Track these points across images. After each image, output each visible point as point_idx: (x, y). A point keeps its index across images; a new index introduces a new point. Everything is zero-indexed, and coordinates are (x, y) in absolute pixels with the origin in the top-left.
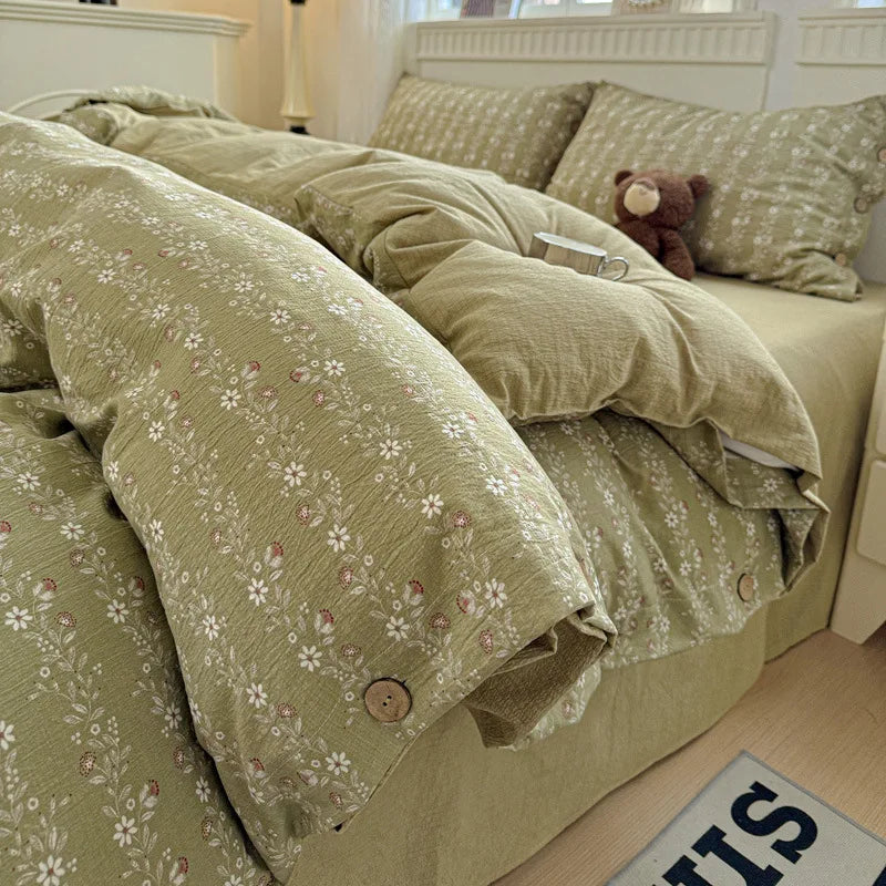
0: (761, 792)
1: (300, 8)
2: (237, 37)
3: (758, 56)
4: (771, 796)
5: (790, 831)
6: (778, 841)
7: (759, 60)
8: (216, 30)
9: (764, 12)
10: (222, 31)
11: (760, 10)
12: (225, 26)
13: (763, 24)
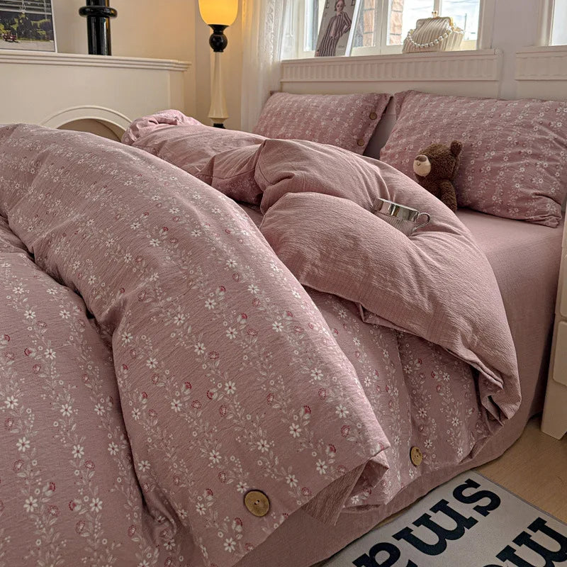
0: (471, 484)
1: (220, 54)
2: (183, 71)
4: (476, 486)
5: (485, 502)
6: (478, 506)
10: (173, 68)
12: (174, 65)
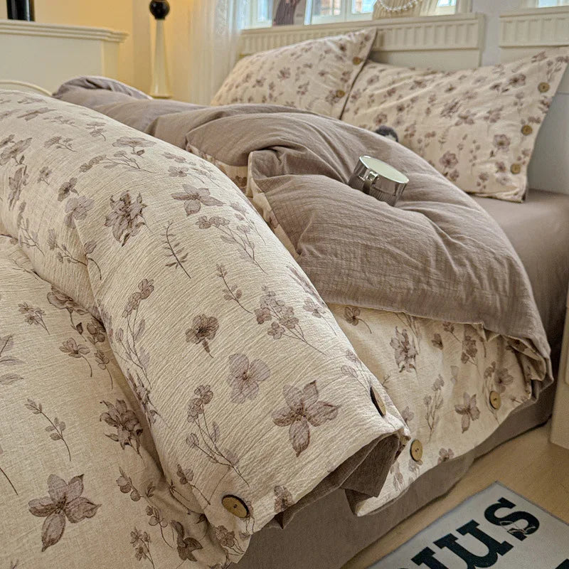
1: (161, 22)
2: (118, 42)
3: (474, 43)
5: (521, 524)
7: (474, 46)
8: (103, 38)
9: (476, 13)
10: (106, 38)
11: (474, 11)
13: (477, 21)
